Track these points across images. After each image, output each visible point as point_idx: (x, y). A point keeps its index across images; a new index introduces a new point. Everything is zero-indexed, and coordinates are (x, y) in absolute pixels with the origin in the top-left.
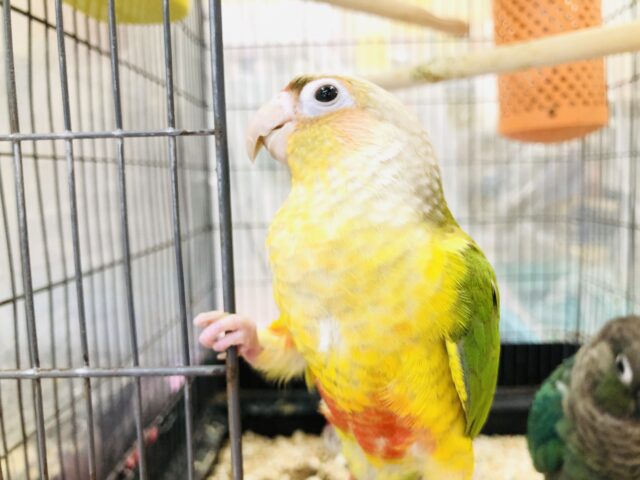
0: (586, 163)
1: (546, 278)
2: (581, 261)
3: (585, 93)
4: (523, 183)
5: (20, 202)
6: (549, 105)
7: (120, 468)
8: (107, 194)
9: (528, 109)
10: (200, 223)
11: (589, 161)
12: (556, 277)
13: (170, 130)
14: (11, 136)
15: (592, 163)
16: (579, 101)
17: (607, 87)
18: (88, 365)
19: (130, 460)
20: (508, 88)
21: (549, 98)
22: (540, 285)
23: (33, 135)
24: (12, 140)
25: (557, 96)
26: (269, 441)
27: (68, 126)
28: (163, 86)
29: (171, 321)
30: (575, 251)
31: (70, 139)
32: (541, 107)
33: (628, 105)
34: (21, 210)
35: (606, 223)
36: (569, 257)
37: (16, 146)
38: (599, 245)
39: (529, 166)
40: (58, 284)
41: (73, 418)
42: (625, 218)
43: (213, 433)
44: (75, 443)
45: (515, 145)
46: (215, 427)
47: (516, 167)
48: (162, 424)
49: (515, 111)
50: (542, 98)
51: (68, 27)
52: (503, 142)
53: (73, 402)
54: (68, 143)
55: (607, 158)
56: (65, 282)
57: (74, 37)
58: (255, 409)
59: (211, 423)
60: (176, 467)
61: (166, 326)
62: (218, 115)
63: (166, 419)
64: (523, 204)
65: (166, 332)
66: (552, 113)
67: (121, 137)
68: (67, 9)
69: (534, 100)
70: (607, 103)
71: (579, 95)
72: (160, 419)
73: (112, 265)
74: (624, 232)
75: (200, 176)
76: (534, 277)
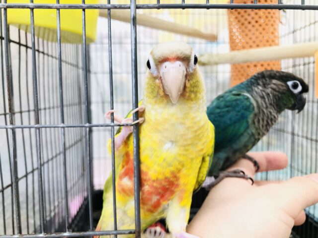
5: (39, 157)
14: (36, 126)
24: (36, 128)
34: (39, 160)
37: (38, 131)
73: (60, 154)
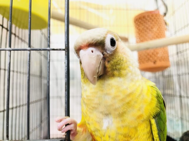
27: (10, 46)
31: (10, 51)
32: (151, 61)
51: (13, 31)
54: (9, 52)
57: (15, 35)
67: (30, 50)
68: (13, 26)
69: (149, 59)
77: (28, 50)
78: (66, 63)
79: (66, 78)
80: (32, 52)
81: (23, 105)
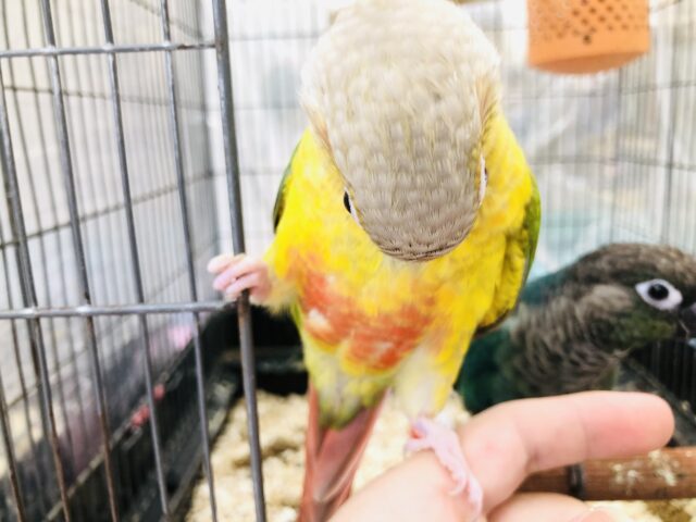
0: (623, 97)
1: (576, 224)
2: (614, 207)
3: (624, 15)
4: (553, 120)
6: (583, 29)
7: (127, 425)
8: (96, 133)
9: (560, 35)
10: (200, 169)
11: (626, 94)
12: (587, 223)
13: (166, 44)
15: (630, 96)
16: (617, 25)
17: (648, 10)
18: (89, 303)
19: (137, 417)
20: (539, 12)
21: (585, 22)
22: (569, 232)
23: (7, 52)
25: (593, 20)
26: (282, 399)
28: (158, 15)
29: (173, 274)
30: (607, 197)
32: (576, 33)
33: (671, 32)
35: (642, 163)
36: (600, 204)
38: (634, 187)
39: (561, 101)
40: (48, 231)
41: (75, 375)
42: (663, 157)
43: (223, 391)
44: (80, 402)
45: (546, 77)
46: (224, 385)
47: (546, 103)
48: (168, 382)
49: (546, 38)
50: (576, 23)
52: (532, 74)
53: (73, 357)
55: (646, 91)
56: (56, 228)
58: (267, 366)
59: (220, 381)
60: (185, 426)
61: (167, 278)
62: (218, 26)
63: (172, 377)
64: (553, 144)
65: (167, 285)
66: (587, 39)
67: (113, 53)
69: (567, 26)
70: (648, 28)
71: (618, 18)
72: (165, 375)
74: (661, 172)
75: (197, 117)
76: (563, 224)
77: (108, 52)
78: (222, 88)
79: (224, 133)
80: (120, 56)
81: (95, 215)
